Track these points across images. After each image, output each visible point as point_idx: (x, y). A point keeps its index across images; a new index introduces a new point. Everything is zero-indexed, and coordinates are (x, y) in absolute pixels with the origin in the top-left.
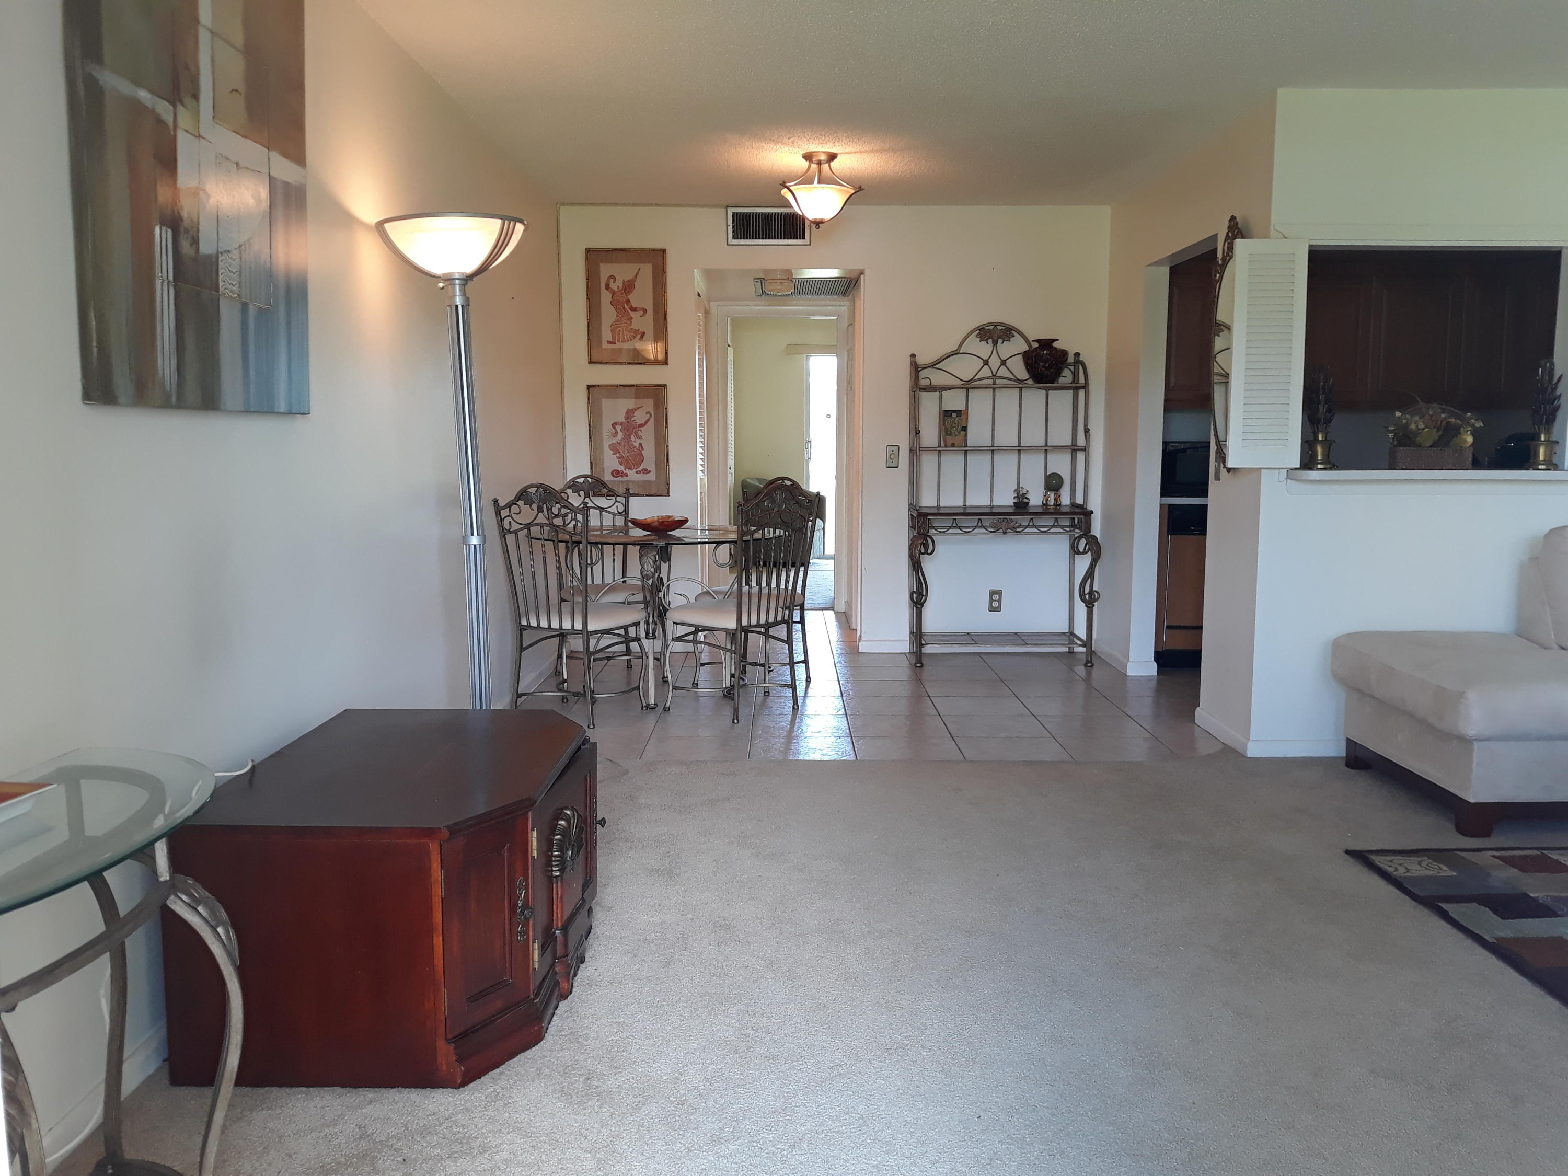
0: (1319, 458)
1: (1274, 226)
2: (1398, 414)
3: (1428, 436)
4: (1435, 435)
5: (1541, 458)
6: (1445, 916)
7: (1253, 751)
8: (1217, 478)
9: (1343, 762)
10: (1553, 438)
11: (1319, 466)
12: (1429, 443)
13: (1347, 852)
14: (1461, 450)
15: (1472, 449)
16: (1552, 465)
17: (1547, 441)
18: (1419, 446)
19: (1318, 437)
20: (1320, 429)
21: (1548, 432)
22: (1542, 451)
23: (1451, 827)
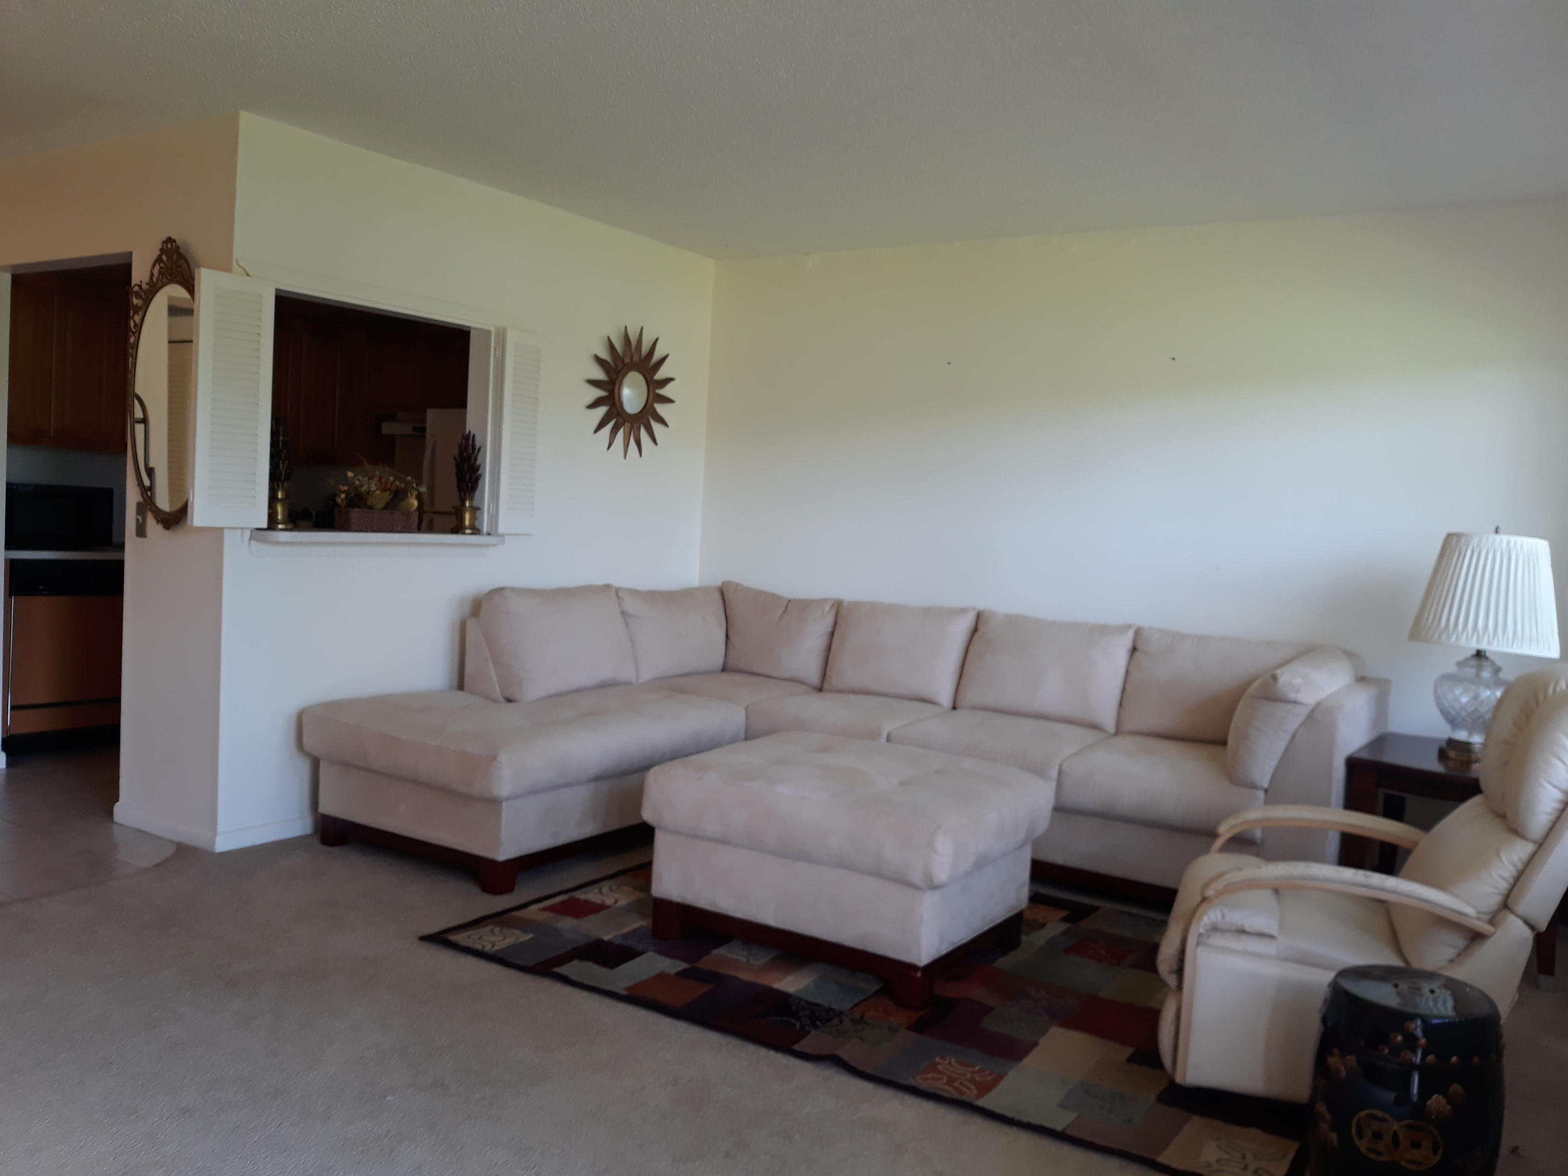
0: (280, 517)
1: (237, 261)
2: (350, 474)
3: (380, 498)
4: (387, 496)
5: (467, 523)
6: (566, 980)
7: (222, 844)
8: (141, 531)
9: (316, 842)
10: (475, 504)
11: (280, 526)
12: (381, 506)
13: (424, 938)
14: (409, 514)
15: (417, 513)
16: (476, 531)
17: (471, 507)
18: (371, 508)
19: (277, 495)
20: (280, 485)
21: (471, 500)
22: (467, 516)
23: (475, 889)
